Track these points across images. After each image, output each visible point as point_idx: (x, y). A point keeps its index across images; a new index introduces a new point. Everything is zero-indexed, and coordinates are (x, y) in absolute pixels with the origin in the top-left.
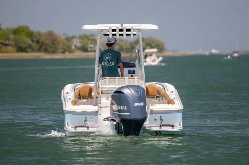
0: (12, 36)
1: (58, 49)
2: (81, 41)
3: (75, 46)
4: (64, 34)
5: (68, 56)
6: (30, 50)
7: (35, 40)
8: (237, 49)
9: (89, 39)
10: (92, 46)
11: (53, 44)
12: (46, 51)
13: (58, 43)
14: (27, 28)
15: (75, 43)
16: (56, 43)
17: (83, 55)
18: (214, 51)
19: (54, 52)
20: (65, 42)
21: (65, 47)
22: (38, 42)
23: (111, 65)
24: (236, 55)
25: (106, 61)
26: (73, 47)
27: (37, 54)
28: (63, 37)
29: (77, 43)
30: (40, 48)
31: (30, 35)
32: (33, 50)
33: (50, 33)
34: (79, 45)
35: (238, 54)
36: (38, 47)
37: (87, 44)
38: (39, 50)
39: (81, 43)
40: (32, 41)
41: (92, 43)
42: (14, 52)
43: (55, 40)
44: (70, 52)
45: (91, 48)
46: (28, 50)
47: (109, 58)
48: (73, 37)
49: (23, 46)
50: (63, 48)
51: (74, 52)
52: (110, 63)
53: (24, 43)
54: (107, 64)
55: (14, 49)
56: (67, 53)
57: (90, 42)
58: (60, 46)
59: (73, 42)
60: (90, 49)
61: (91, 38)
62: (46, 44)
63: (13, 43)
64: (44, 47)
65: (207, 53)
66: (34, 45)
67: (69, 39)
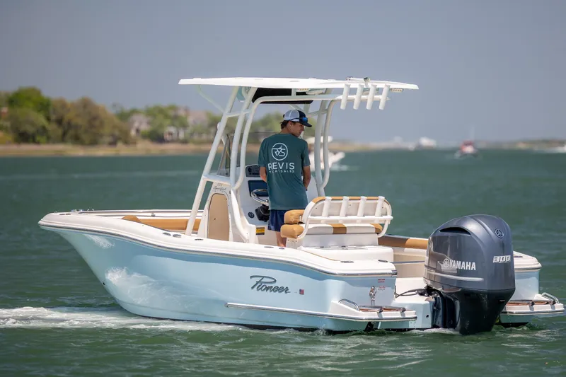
0: (5, 110)
1: (101, 136)
2: (150, 119)
3: (138, 131)
4: (114, 106)
5: (122, 150)
6: (43, 139)
7: (53, 117)
8: (471, 138)
9: (167, 116)
10: (172, 130)
11: (92, 126)
12: (77, 140)
13: (102, 124)
14: (37, 92)
15: (136, 125)
16: (97, 123)
17: (154, 149)
18: (426, 142)
19: (94, 143)
20: (117, 121)
21: (117, 133)
22: (59, 122)
23: (289, 169)
24: (469, 150)
25: (275, 161)
26: (133, 133)
27: (60, 147)
28: (111, 111)
29: (141, 124)
30: (64, 134)
31: (44, 106)
32: (49, 140)
33: (86, 104)
34: (145, 128)
35: (475, 148)
36: (60, 132)
37: (161, 126)
38: (63, 139)
39: (149, 123)
40: (48, 119)
41: (173, 125)
42: (9, 143)
43: (95, 118)
44: (126, 142)
45: (171, 134)
46: (38, 138)
47: (281, 154)
48: (134, 112)
49: (30, 129)
50: (113, 135)
51: (135, 143)
52: (285, 164)
53: (33, 124)
54: (278, 166)
55: (10, 137)
56: (120, 145)
57: (168, 122)
58: (107, 130)
59: (133, 122)
60: (167, 137)
61: (171, 113)
62: (77, 127)
63: (8, 124)
64: (71, 132)
65: (411, 146)
66: (52, 128)
67: (125, 116)
